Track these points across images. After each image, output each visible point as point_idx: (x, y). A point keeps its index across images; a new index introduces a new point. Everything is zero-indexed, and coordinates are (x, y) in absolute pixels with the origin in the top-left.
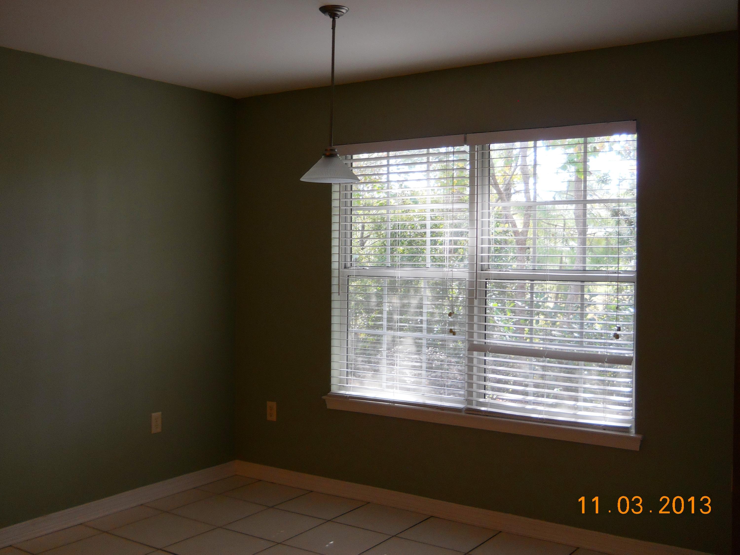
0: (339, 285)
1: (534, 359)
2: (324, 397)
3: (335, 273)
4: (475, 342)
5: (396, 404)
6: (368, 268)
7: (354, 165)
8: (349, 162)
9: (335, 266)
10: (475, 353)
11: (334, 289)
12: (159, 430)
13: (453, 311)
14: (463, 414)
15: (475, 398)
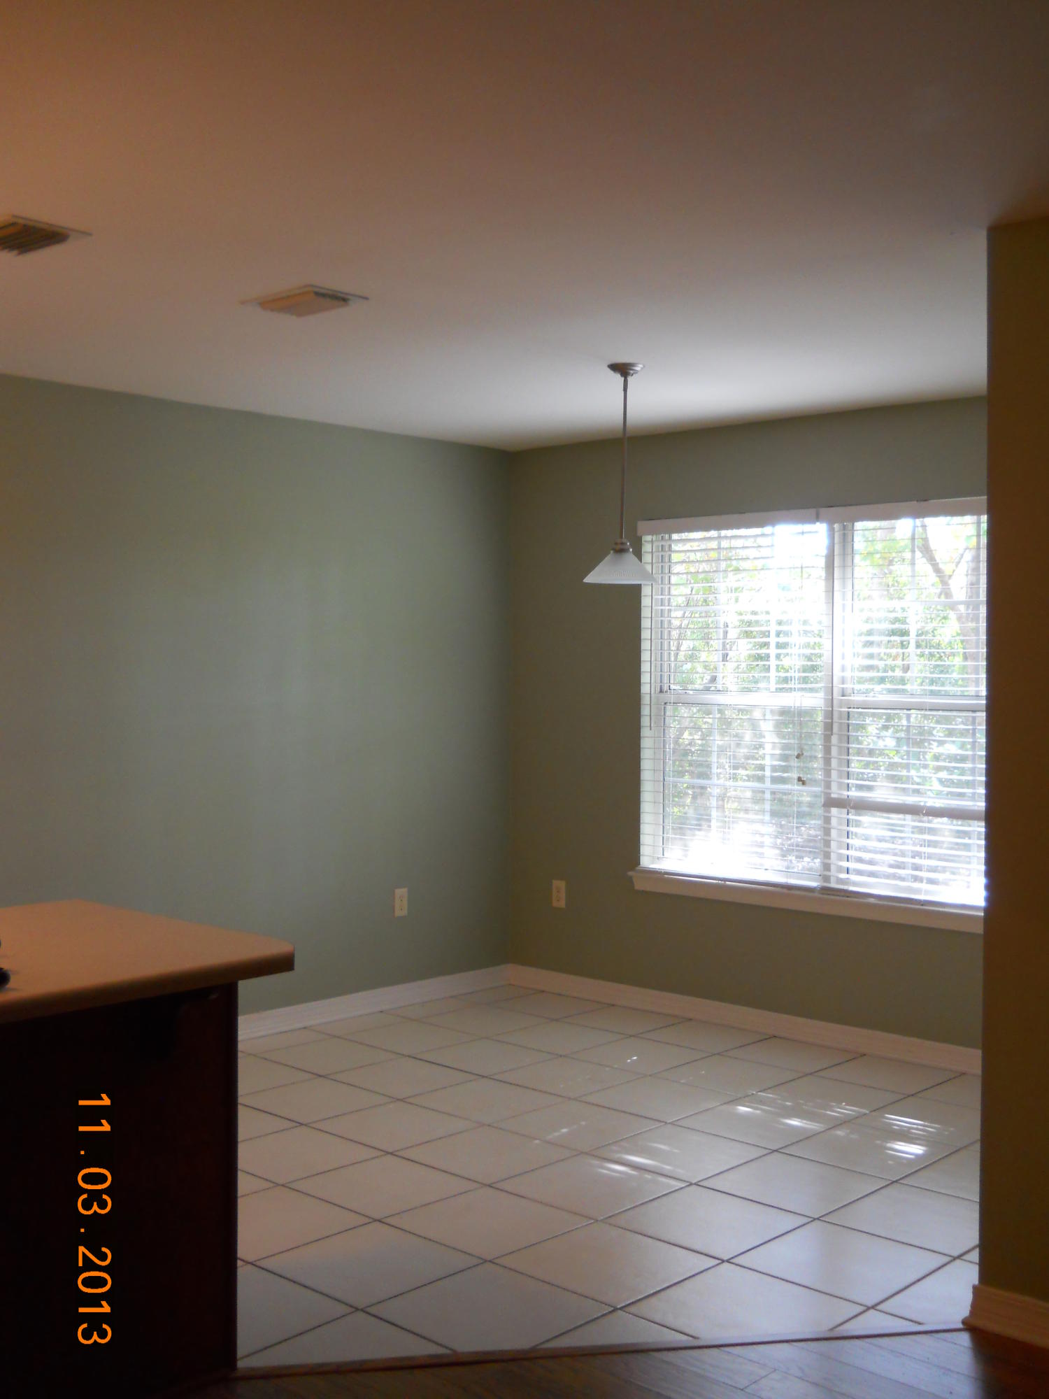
0: (650, 715)
1: (909, 817)
2: (630, 873)
3: (645, 700)
4: (833, 796)
5: (727, 883)
6: (691, 692)
7: (674, 547)
8: (666, 544)
9: (645, 689)
10: (834, 811)
11: (645, 721)
12: (404, 912)
13: (802, 751)
14: (816, 895)
15: (833, 872)
